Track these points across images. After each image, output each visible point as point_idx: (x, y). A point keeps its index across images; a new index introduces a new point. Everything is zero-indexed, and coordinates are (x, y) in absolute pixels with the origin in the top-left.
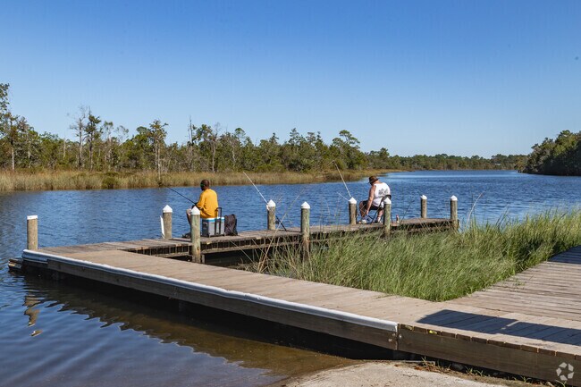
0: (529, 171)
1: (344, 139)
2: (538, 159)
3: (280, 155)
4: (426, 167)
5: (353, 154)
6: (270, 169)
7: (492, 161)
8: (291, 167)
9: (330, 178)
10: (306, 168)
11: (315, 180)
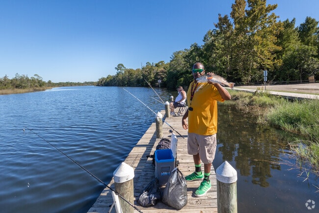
0: (98, 85)
1: (36, 77)
2: (101, 82)
3: (11, 83)
4: (64, 86)
5: (41, 82)
6: (7, 88)
7: (84, 83)
8: (17, 87)
9: (35, 90)
10: (24, 87)
11: (29, 92)
